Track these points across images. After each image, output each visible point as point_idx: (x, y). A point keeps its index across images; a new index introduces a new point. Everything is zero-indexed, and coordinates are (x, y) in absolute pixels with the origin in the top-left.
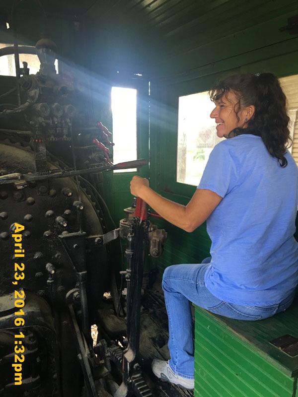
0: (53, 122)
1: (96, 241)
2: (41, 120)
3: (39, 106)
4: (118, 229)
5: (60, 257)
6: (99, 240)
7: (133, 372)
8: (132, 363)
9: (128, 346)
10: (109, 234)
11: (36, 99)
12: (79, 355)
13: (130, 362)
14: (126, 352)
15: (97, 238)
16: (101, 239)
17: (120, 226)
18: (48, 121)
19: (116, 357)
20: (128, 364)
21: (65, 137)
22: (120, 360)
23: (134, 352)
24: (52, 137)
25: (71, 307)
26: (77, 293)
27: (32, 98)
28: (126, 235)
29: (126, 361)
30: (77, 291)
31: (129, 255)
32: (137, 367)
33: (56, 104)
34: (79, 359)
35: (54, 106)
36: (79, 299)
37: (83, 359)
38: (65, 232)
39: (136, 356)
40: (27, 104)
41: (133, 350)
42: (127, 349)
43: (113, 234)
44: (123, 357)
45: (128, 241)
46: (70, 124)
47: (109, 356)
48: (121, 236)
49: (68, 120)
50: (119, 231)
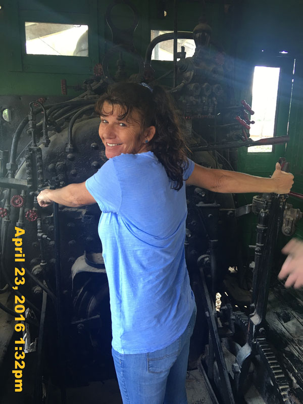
0: (202, 101)
1: (228, 214)
2: (192, 99)
3: (192, 86)
4: (251, 205)
5: (195, 224)
6: (231, 213)
7: (258, 334)
8: (258, 327)
9: (255, 311)
10: (242, 209)
11: (190, 80)
12: (207, 313)
13: (256, 324)
14: (253, 316)
15: (230, 211)
16: (233, 213)
17: (253, 202)
18: (197, 100)
19: (241, 321)
20: (254, 326)
21: (210, 115)
22: (245, 324)
23: (261, 317)
24: (199, 115)
25: (201, 270)
26: (208, 259)
27: (187, 79)
28: (259, 211)
29: (252, 324)
30: (208, 257)
31: (260, 230)
32: (263, 331)
33: (206, 84)
34: (207, 316)
35: (204, 86)
36: (209, 264)
37: (210, 317)
38: (201, 202)
39: (262, 321)
40: (182, 84)
41: (260, 315)
42: (253, 314)
43: (245, 209)
44: (249, 320)
45: (261, 216)
46: (216, 103)
47: (233, 320)
48: (253, 211)
49: (215, 99)
50: (251, 206)
